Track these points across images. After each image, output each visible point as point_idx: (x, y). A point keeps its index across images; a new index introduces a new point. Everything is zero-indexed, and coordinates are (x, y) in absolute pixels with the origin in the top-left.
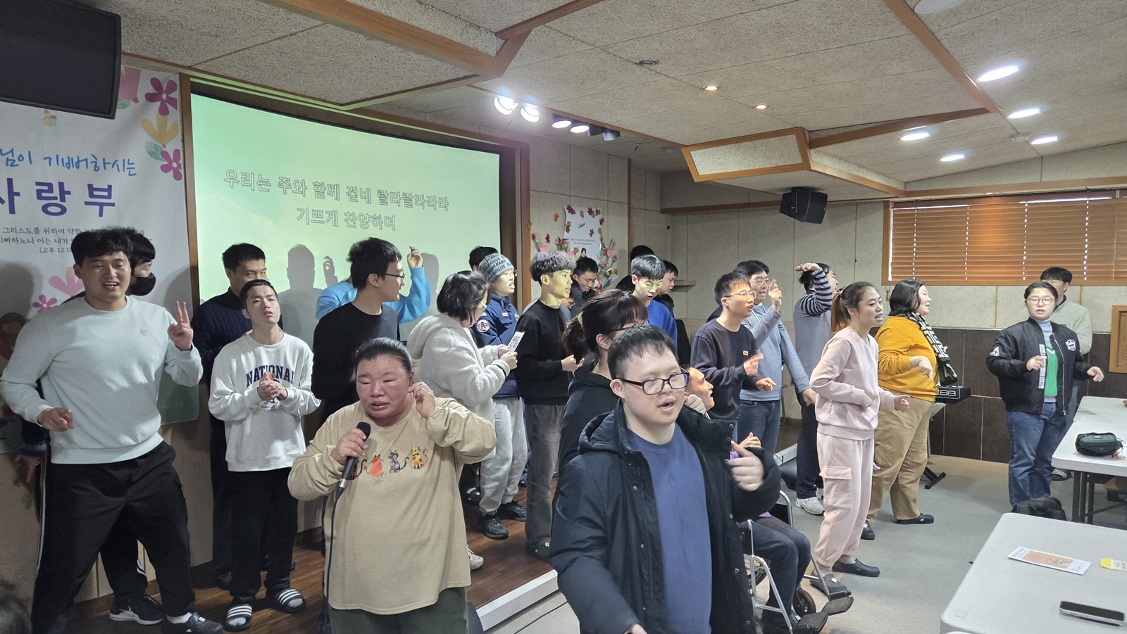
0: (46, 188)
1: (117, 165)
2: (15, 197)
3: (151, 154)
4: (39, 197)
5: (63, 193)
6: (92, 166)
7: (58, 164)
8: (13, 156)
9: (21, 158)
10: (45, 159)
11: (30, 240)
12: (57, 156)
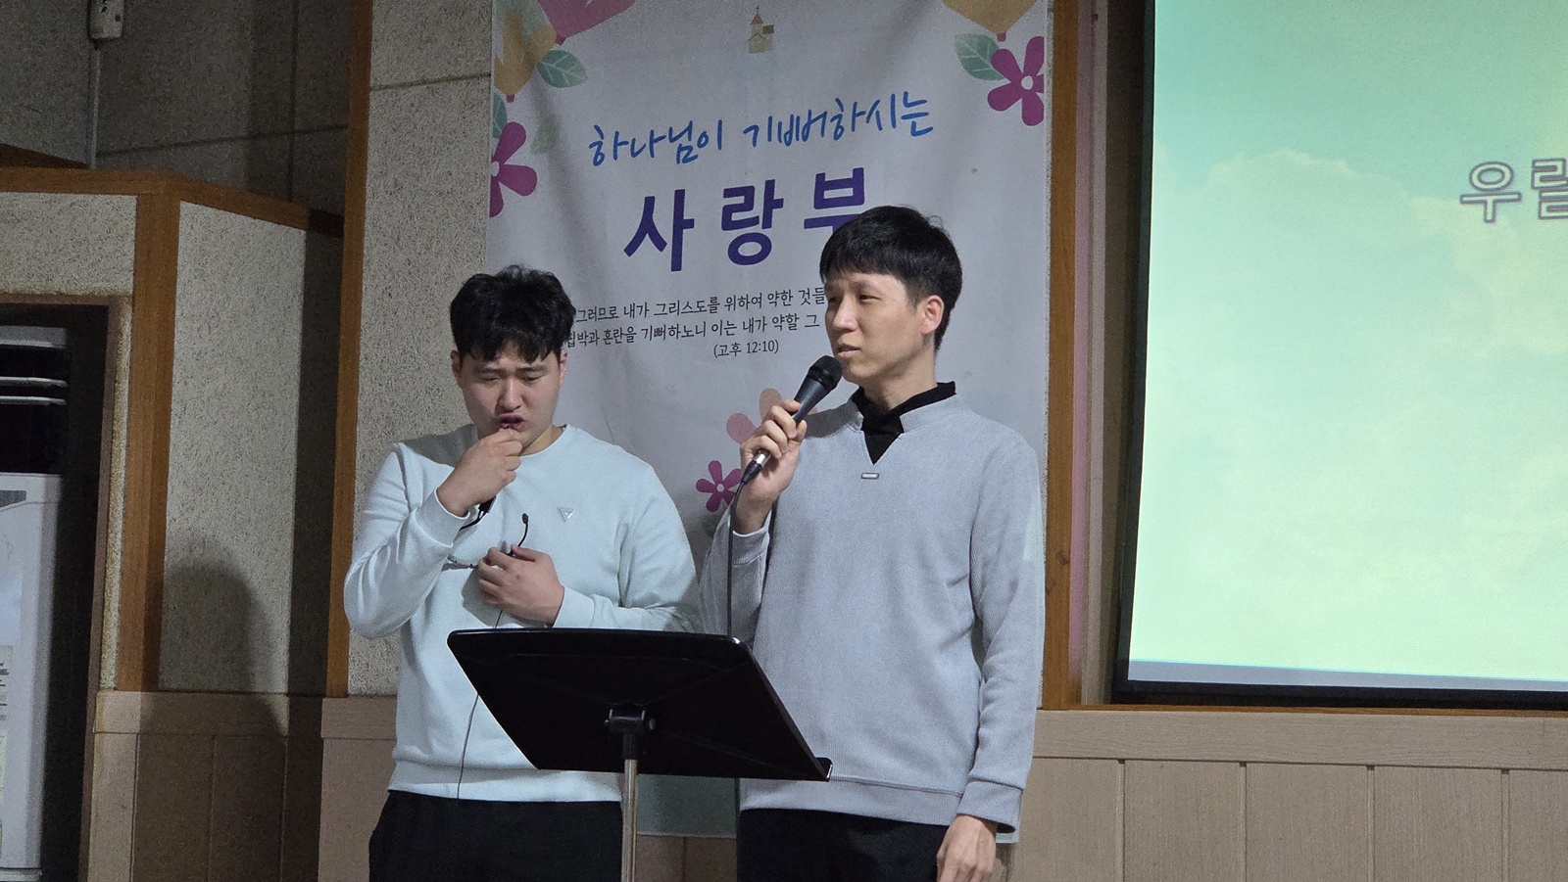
0: (740, 200)
1: (878, 113)
2: (685, 231)
3: (972, 67)
4: (728, 224)
5: (772, 203)
6: (831, 127)
7: (770, 139)
8: (690, 140)
9: (704, 140)
10: (746, 131)
11: (701, 328)
12: (770, 119)
